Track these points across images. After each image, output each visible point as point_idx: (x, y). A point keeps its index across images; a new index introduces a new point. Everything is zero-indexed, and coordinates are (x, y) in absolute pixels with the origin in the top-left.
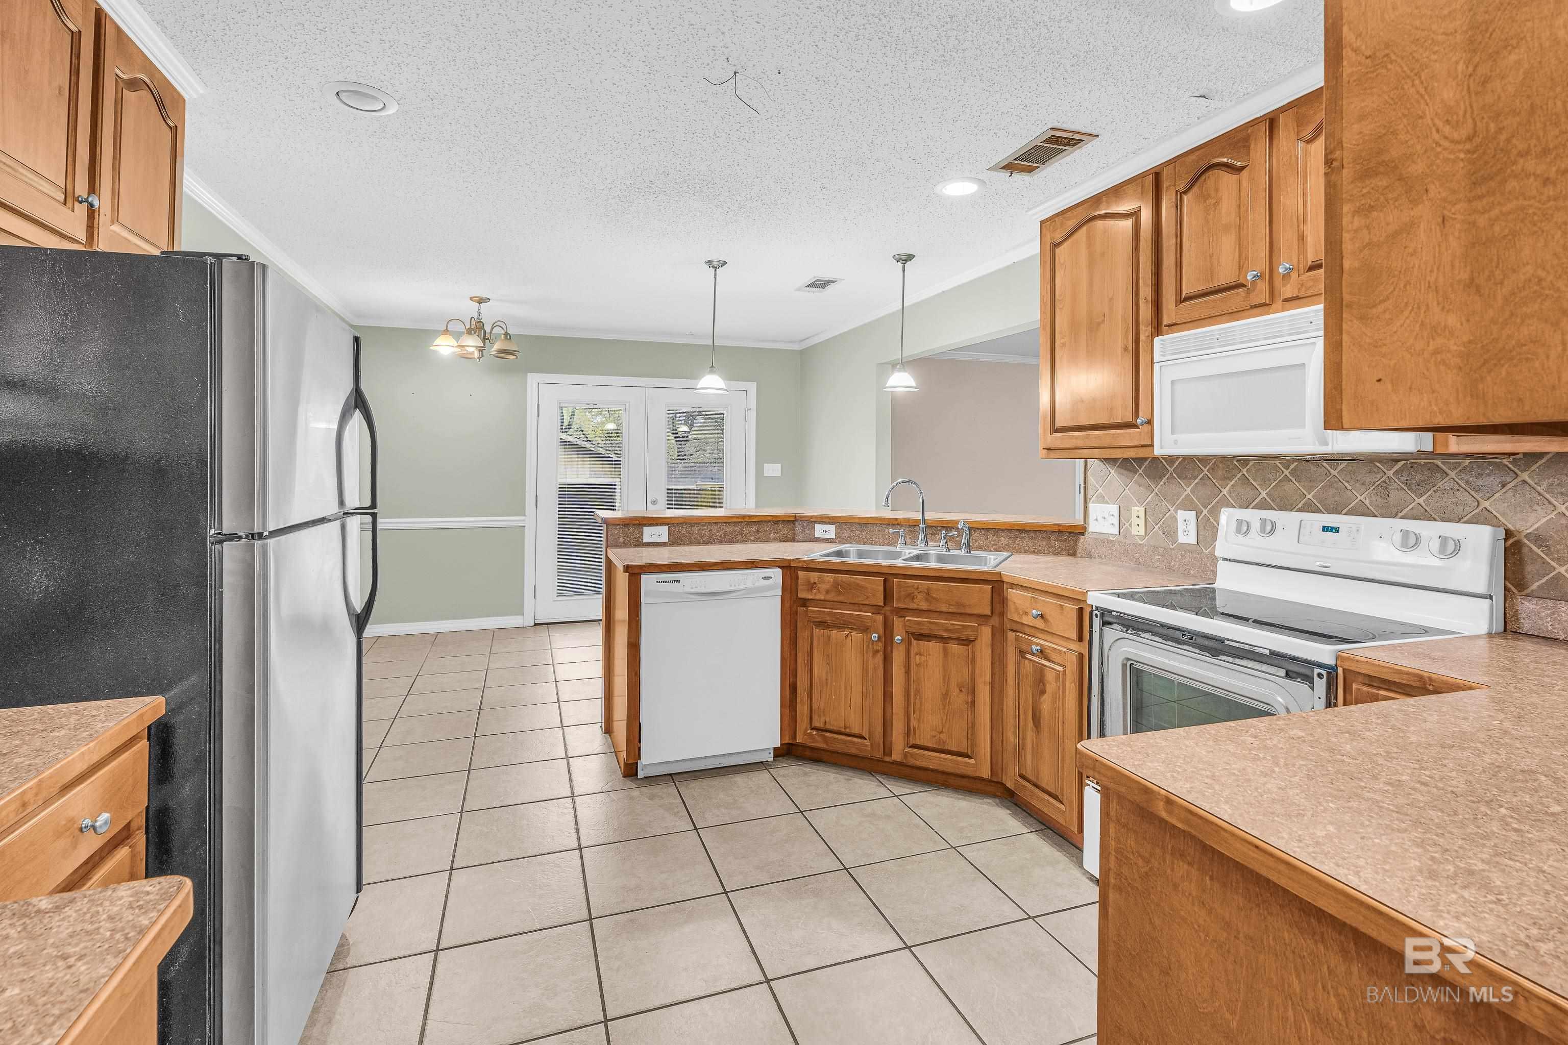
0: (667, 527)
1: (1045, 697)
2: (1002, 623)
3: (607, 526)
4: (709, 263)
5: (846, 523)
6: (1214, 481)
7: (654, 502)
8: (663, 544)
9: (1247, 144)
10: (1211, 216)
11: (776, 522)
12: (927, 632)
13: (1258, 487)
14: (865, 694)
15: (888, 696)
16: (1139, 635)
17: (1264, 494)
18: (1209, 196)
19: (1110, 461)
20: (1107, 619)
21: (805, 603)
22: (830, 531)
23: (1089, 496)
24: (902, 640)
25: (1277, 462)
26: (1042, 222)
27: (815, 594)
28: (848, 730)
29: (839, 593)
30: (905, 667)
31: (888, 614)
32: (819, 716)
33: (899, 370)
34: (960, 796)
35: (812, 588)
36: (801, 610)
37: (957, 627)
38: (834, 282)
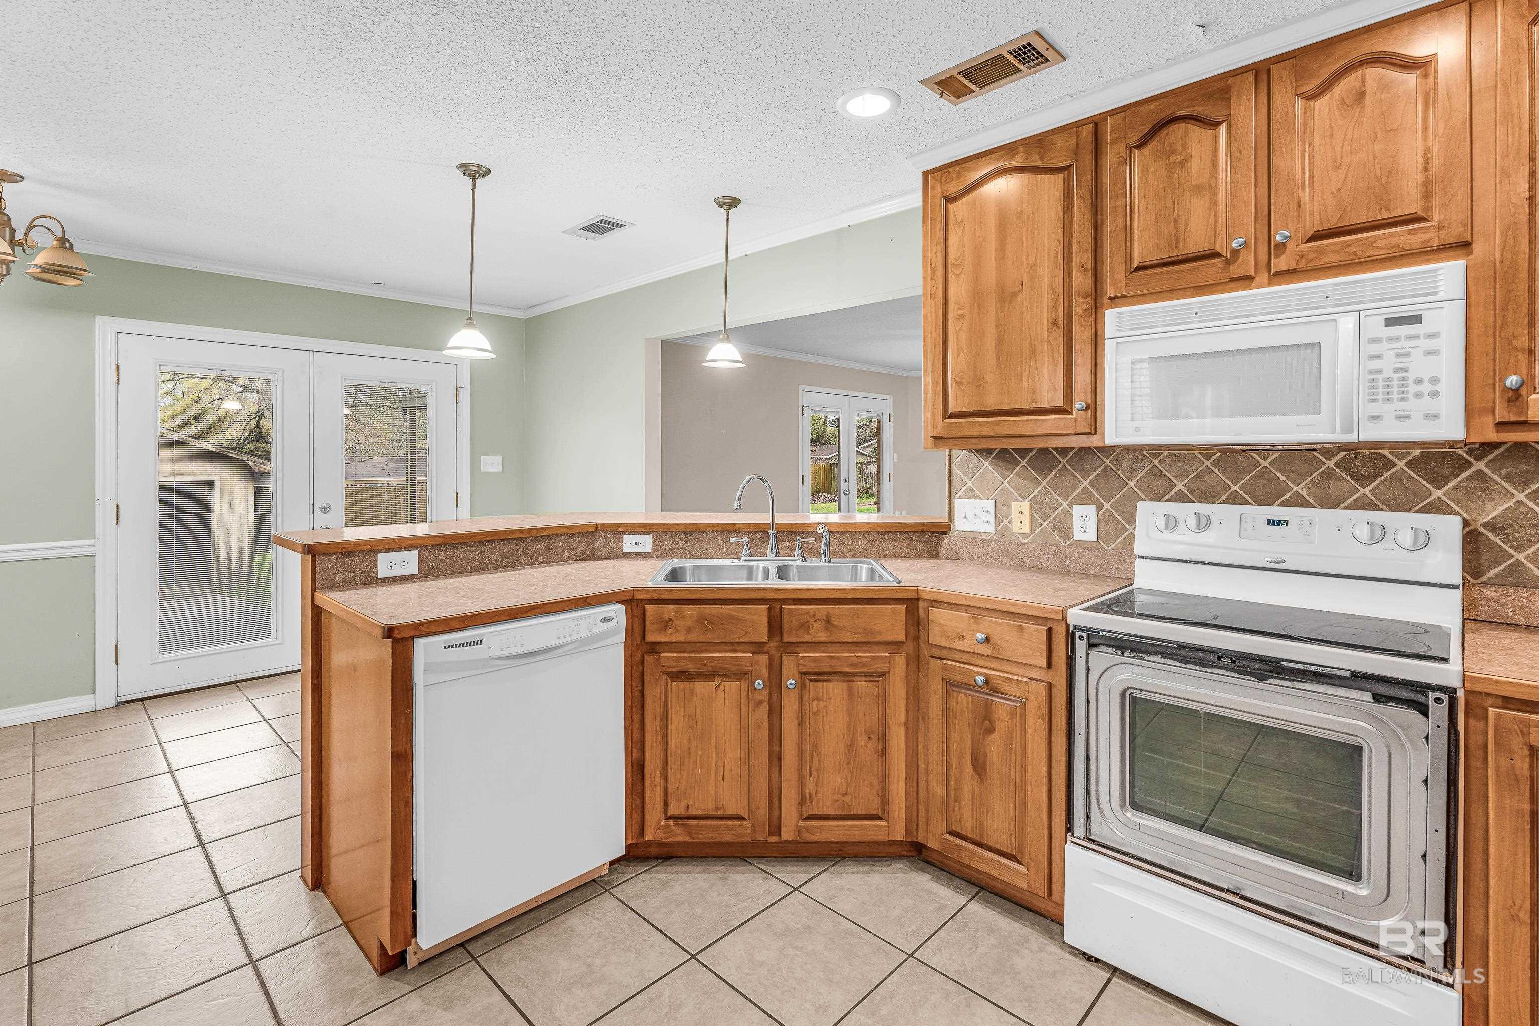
0: (416, 552)
1: (994, 737)
2: (917, 650)
3: (314, 556)
4: (465, 168)
5: (666, 532)
6: (1119, 473)
7: (325, 510)
8: (411, 578)
9: (1227, 96)
10: (1176, 175)
11: (571, 535)
12: (828, 670)
13: (1173, 479)
14: (743, 761)
15: (776, 759)
16: (1143, 659)
17: (1180, 486)
18: (1173, 152)
19: (986, 453)
20: (1094, 641)
21: (654, 648)
22: (646, 543)
23: (954, 491)
24: (795, 684)
25: (1196, 453)
26: (926, 175)
27: (671, 634)
28: (720, 812)
29: (706, 630)
30: (797, 718)
31: (773, 652)
32: (680, 800)
33: (723, 341)
34: (866, 868)
35: (666, 626)
36: (649, 659)
37: (864, 660)
38: (620, 226)
